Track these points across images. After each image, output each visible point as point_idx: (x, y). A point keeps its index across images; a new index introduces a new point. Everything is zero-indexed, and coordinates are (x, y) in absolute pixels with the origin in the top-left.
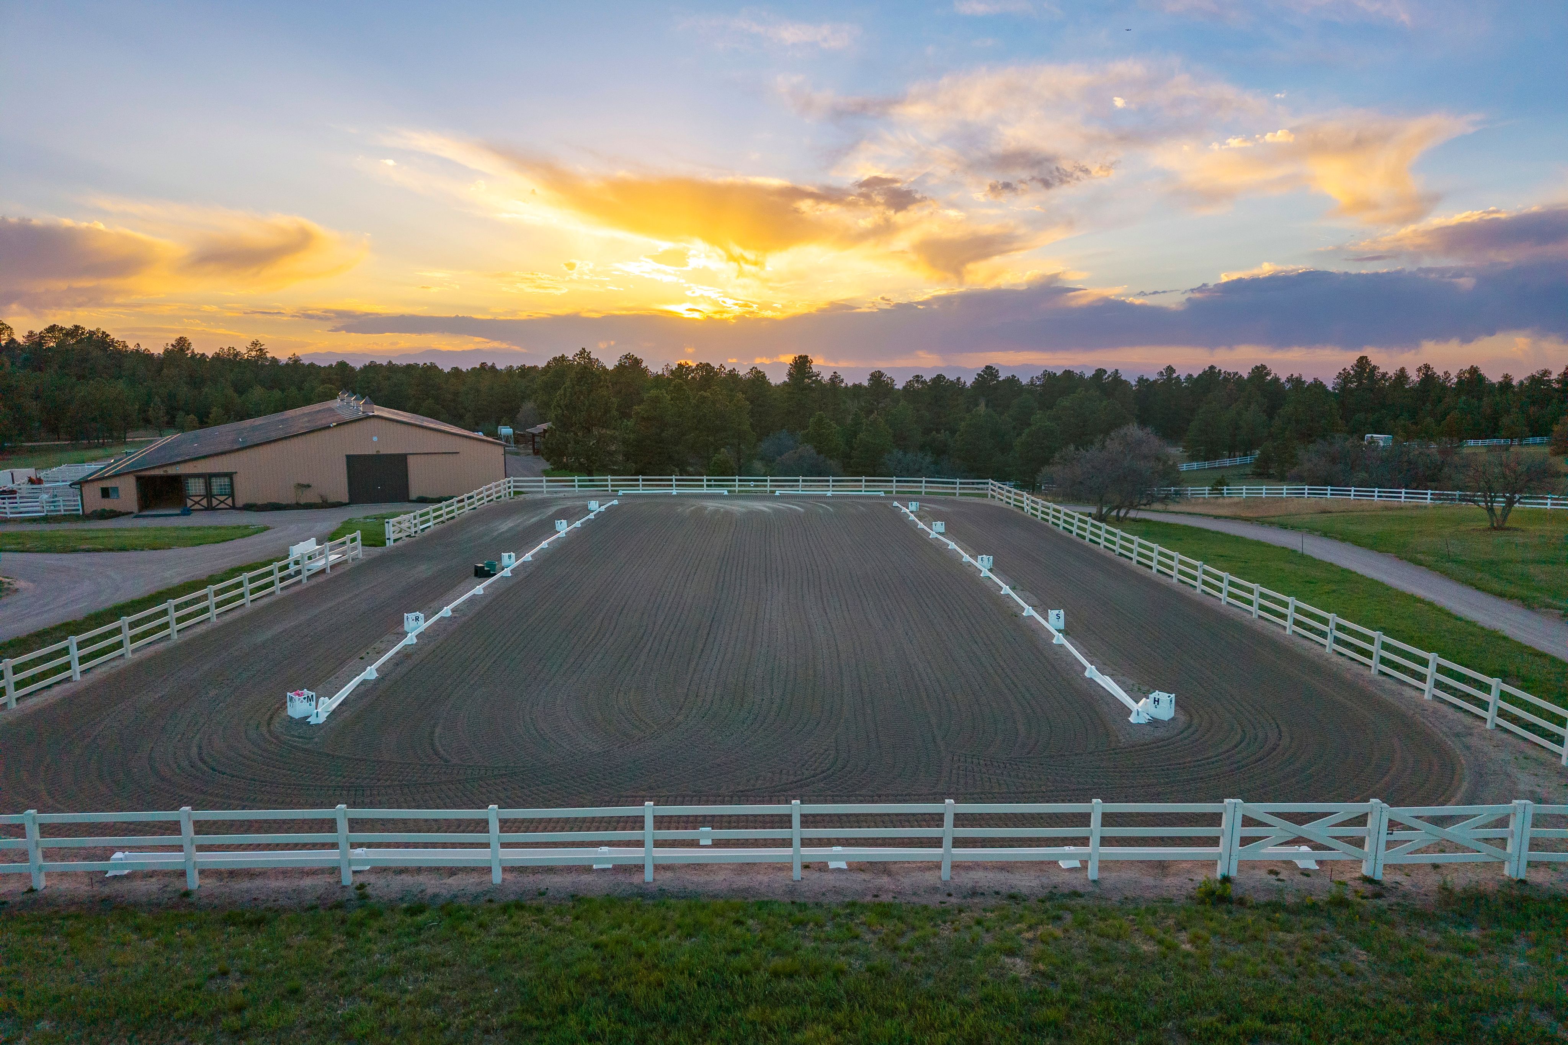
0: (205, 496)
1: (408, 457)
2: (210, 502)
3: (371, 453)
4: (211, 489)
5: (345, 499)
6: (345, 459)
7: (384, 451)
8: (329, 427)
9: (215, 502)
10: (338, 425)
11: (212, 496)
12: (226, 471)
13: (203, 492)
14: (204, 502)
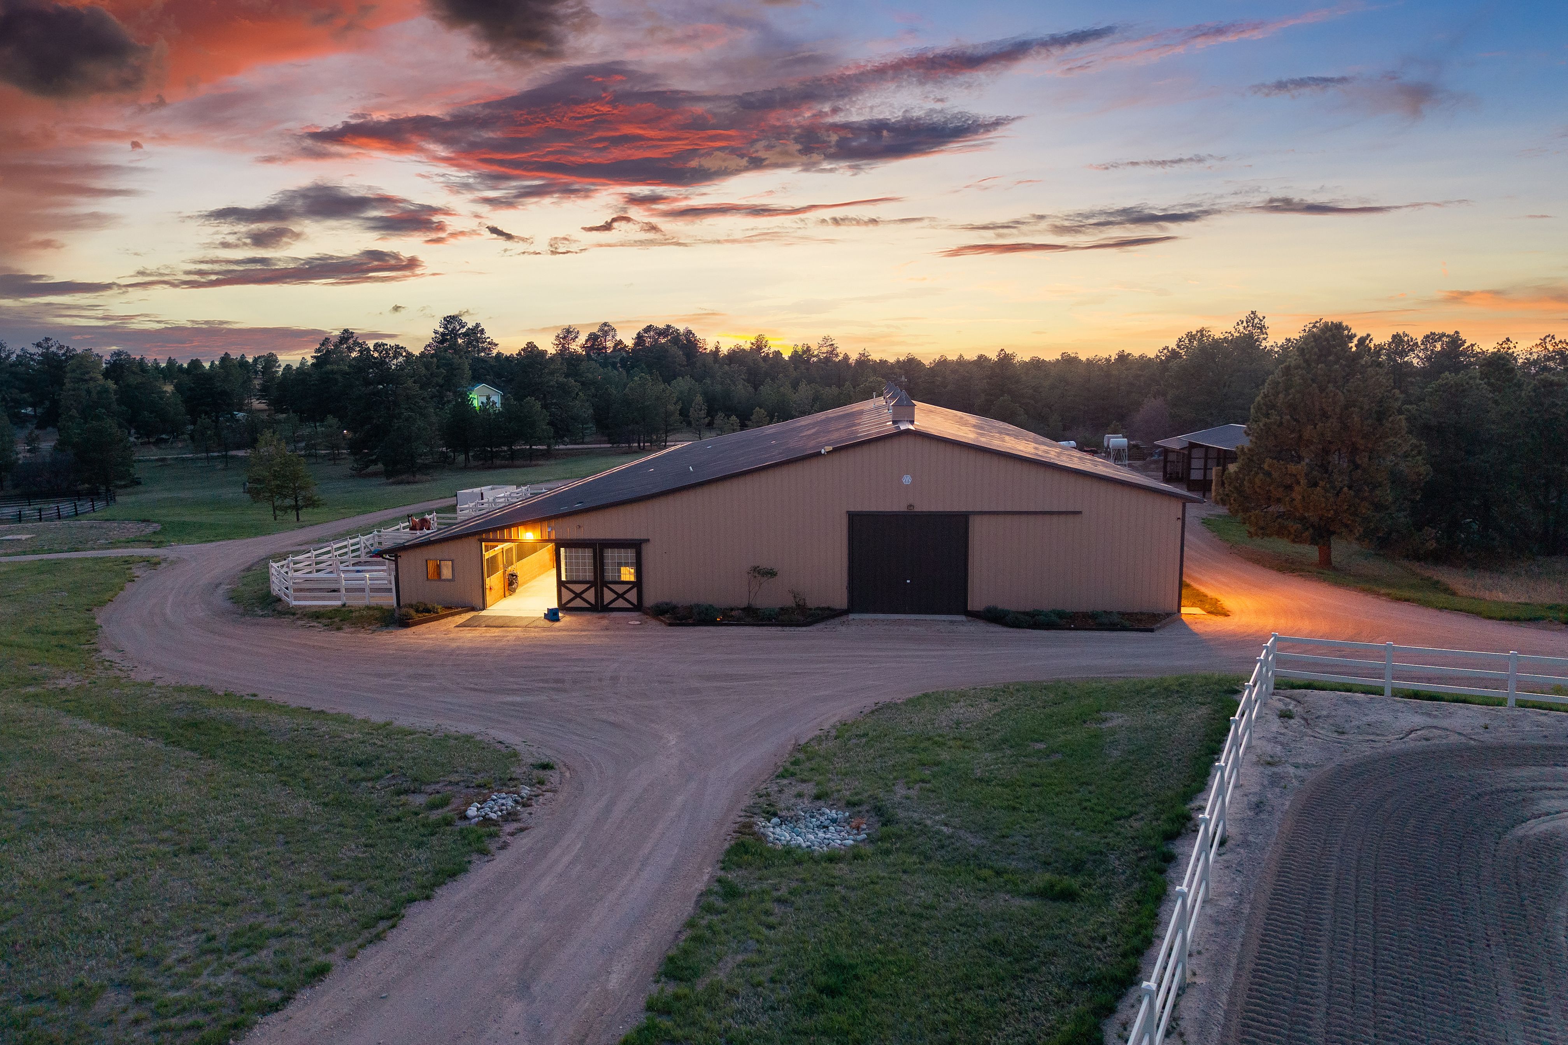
0: (592, 584)
1: (971, 519)
2: (599, 596)
3: (895, 509)
4: (602, 571)
5: (840, 600)
6: (845, 521)
7: (924, 506)
8: (819, 454)
9: (608, 596)
10: (835, 450)
11: (605, 584)
12: (629, 536)
13: (589, 575)
14: (590, 596)
